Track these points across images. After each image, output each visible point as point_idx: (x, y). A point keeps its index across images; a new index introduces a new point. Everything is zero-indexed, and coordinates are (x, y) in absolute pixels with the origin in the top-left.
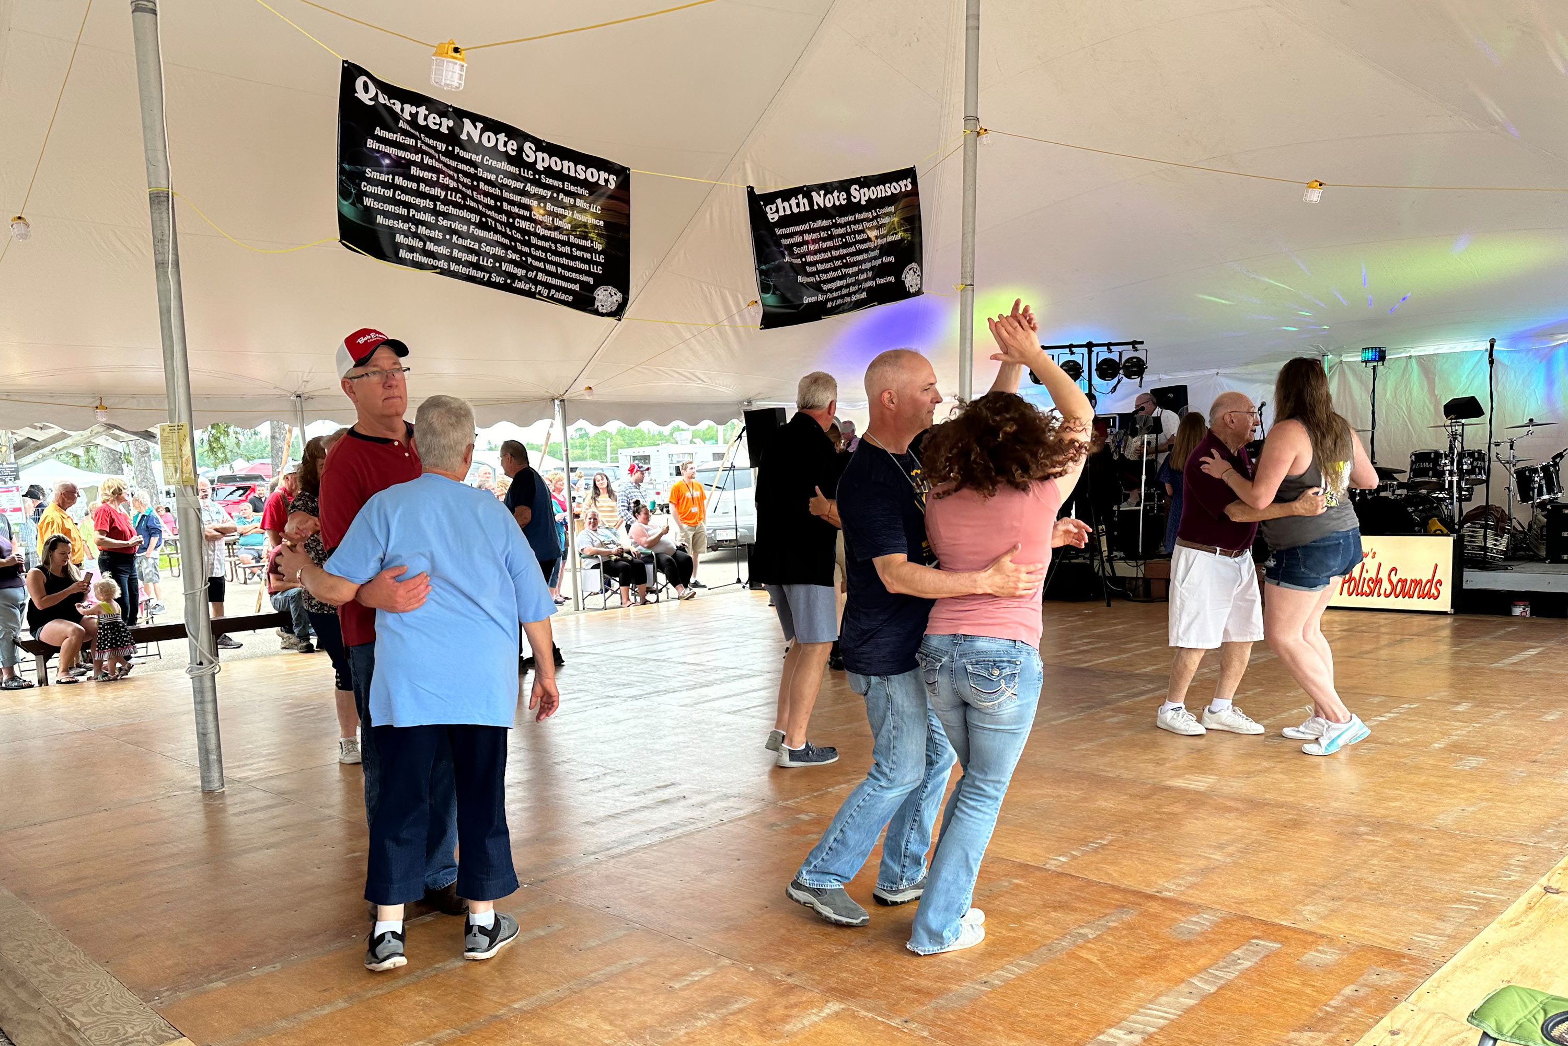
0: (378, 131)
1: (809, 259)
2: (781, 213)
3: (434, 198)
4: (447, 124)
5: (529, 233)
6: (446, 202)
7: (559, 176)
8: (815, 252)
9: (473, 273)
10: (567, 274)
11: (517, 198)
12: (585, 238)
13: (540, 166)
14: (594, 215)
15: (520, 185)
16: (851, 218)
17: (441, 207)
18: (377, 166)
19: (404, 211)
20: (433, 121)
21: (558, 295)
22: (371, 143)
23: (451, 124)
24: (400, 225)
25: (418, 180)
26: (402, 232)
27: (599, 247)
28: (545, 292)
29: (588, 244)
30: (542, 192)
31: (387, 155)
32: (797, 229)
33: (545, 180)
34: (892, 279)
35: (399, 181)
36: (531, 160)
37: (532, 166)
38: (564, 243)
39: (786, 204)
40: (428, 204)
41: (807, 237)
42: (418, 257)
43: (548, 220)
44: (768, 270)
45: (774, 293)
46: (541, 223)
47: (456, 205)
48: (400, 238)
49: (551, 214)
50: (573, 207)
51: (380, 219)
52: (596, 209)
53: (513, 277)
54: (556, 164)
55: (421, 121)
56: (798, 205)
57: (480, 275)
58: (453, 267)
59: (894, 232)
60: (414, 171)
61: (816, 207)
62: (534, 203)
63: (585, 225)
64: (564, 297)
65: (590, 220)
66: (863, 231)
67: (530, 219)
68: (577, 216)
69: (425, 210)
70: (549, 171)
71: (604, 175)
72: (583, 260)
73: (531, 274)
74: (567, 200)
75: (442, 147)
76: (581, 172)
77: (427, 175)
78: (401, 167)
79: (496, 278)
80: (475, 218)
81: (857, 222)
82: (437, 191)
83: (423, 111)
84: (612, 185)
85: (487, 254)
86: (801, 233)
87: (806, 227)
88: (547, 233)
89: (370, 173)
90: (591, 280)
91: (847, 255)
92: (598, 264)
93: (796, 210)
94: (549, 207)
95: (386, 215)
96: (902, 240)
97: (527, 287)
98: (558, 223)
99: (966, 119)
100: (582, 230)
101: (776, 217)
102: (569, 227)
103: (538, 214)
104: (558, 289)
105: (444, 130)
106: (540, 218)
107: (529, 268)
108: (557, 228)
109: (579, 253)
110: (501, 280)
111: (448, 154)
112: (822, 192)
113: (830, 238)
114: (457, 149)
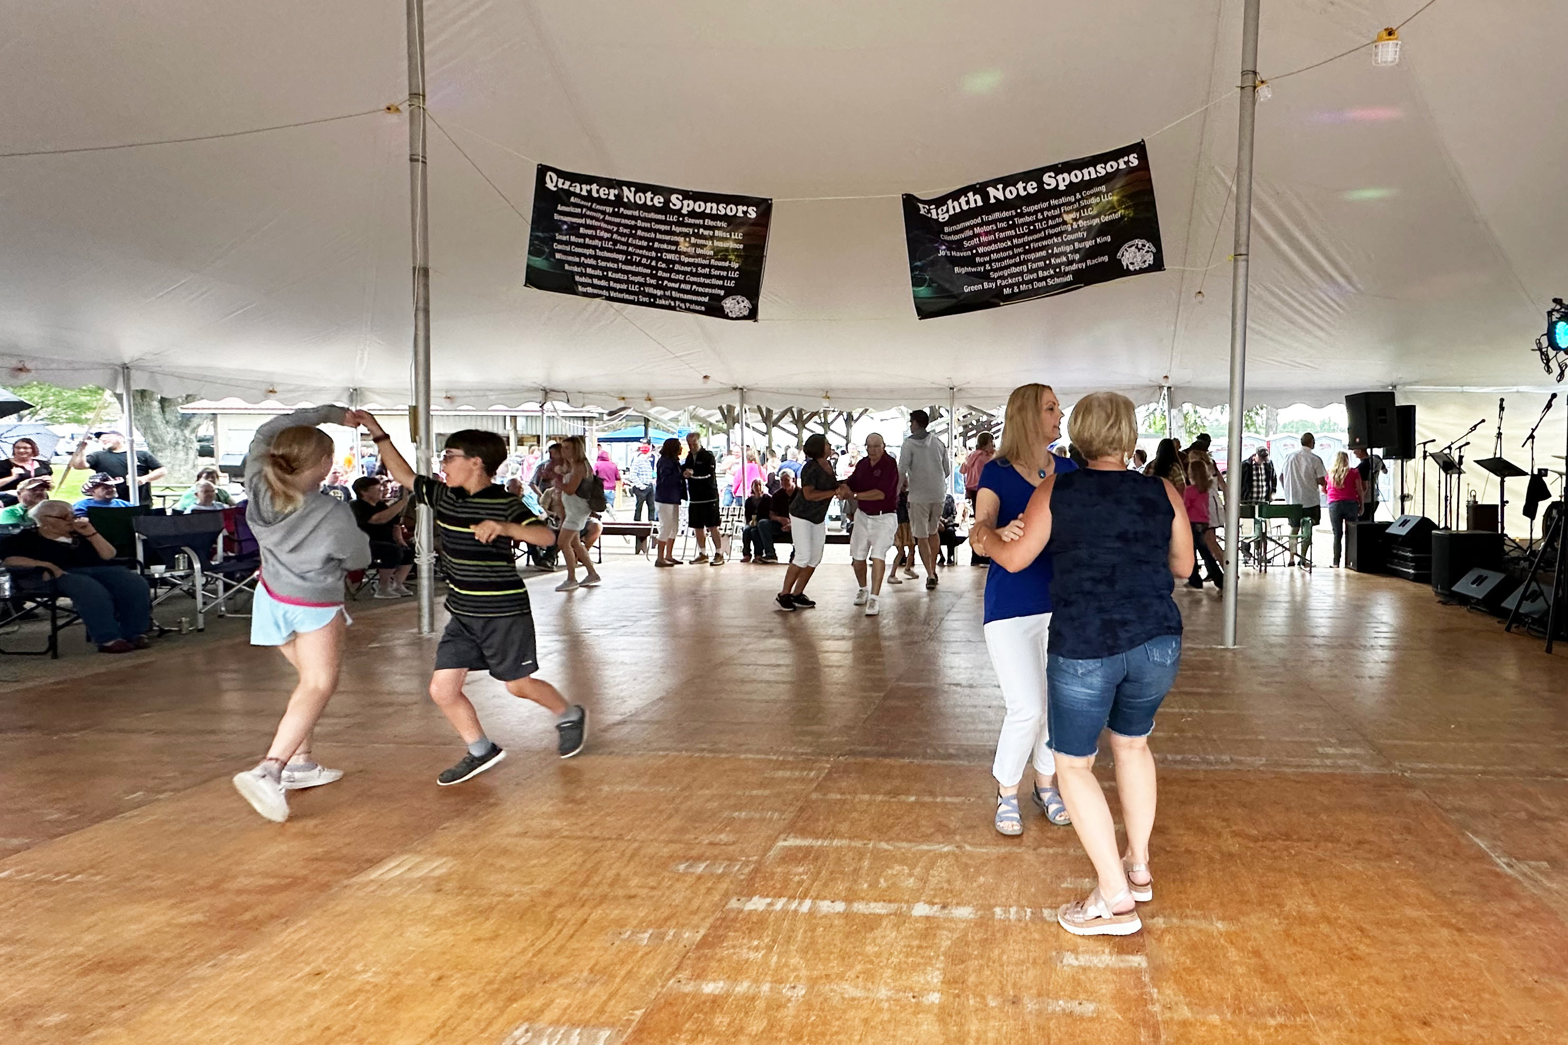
0: (560, 208)
1: (981, 250)
2: (951, 212)
3: (594, 248)
4: (613, 193)
5: (674, 262)
6: (602, 249)
7: (702, 215)
8: (989, 243)
9: (627, 296)
10: (701, 289)
11: (667, 238)
12: (724, 259)
13: (684, 211)
14: (736, 241)
15: (667, 228)
16: (1046, 205)
17: (599, 253)
18: (560, 231)
19: (577, 260)
20: (603, 192)
21: (693, 307)
22: (556, 217)
23: (616, 192)
24: (576, 269)
25: (584, 236)
26: (578, 273)
27: (736, 266)
28: (683, 305)
29: (727, 264)
30: (685, 230)
31: (565, 223)
32: (967, 224)
33: (687, 220)
34: (1106, 259)
35: (573, 239)
36: (678, 207)
37: (678, 212)
38: (704, 266)
39: (956, 203)
40: (591, 252)
41: (977, 230)
42: (590, 290)
43: (691, 250)
44: (923, 265)
45: (929, 286)
46: (685, 254)
47: (609, 250)
48: (577, 278)
49: (696, 245)
50: (712, 238)
51: (567, 267)
52: (739, 236)
53: (655, 296)
54: (699, 207)
55: (595, 195)
56: (968, 202)
57: (632, 297)
58: (612, 294)
59: (1113, 209)
60: (582, 230)
61: (992, 201)
62: (681, 239)
63: (727, 250)
64: (698, 308)
65: (732, 245)
66: (1060, 216)
67: (676, 252)
68: (716, 243)
69: (590, 256)
70: (692, 214)
71: (741, 208)
72: (719, 277)
73: (668, 293)
74: (706, 233)
75: (609, 210)
76: (722, 209)
77: (589, 232)
78: (574, 229)
79: (642, 299)
80: (621, 257)
81: (1050, 208)
82: (596, 242)
83: (595, 187)
84: (753, 215)
85: (633, 283)
86: (971, 228)
87: (979, 220)
88: (691, 260)
89: (558, 237)
90: (722, 293)
91: (1033, 241)
92: (731, 279)
93: (965, 207)
94: (693, 240)
95: (570, 263)
96: (1122, 217)
97: (667, 303)
98: (699, 251)
99: (1244, 73)
100: (722, 254)
101: (947, 216)
102: (712, 253)
103: (683, 247)
104: (691, 302)
105: (612, 197)
106: (685, 250)
107: (665, 288)
108: (699, 256)
109: (717, 273)
110: (646, 300)
111: (614, 214)
112: (1000, 186)
113: (1013, 227)
114: (622, 210)
